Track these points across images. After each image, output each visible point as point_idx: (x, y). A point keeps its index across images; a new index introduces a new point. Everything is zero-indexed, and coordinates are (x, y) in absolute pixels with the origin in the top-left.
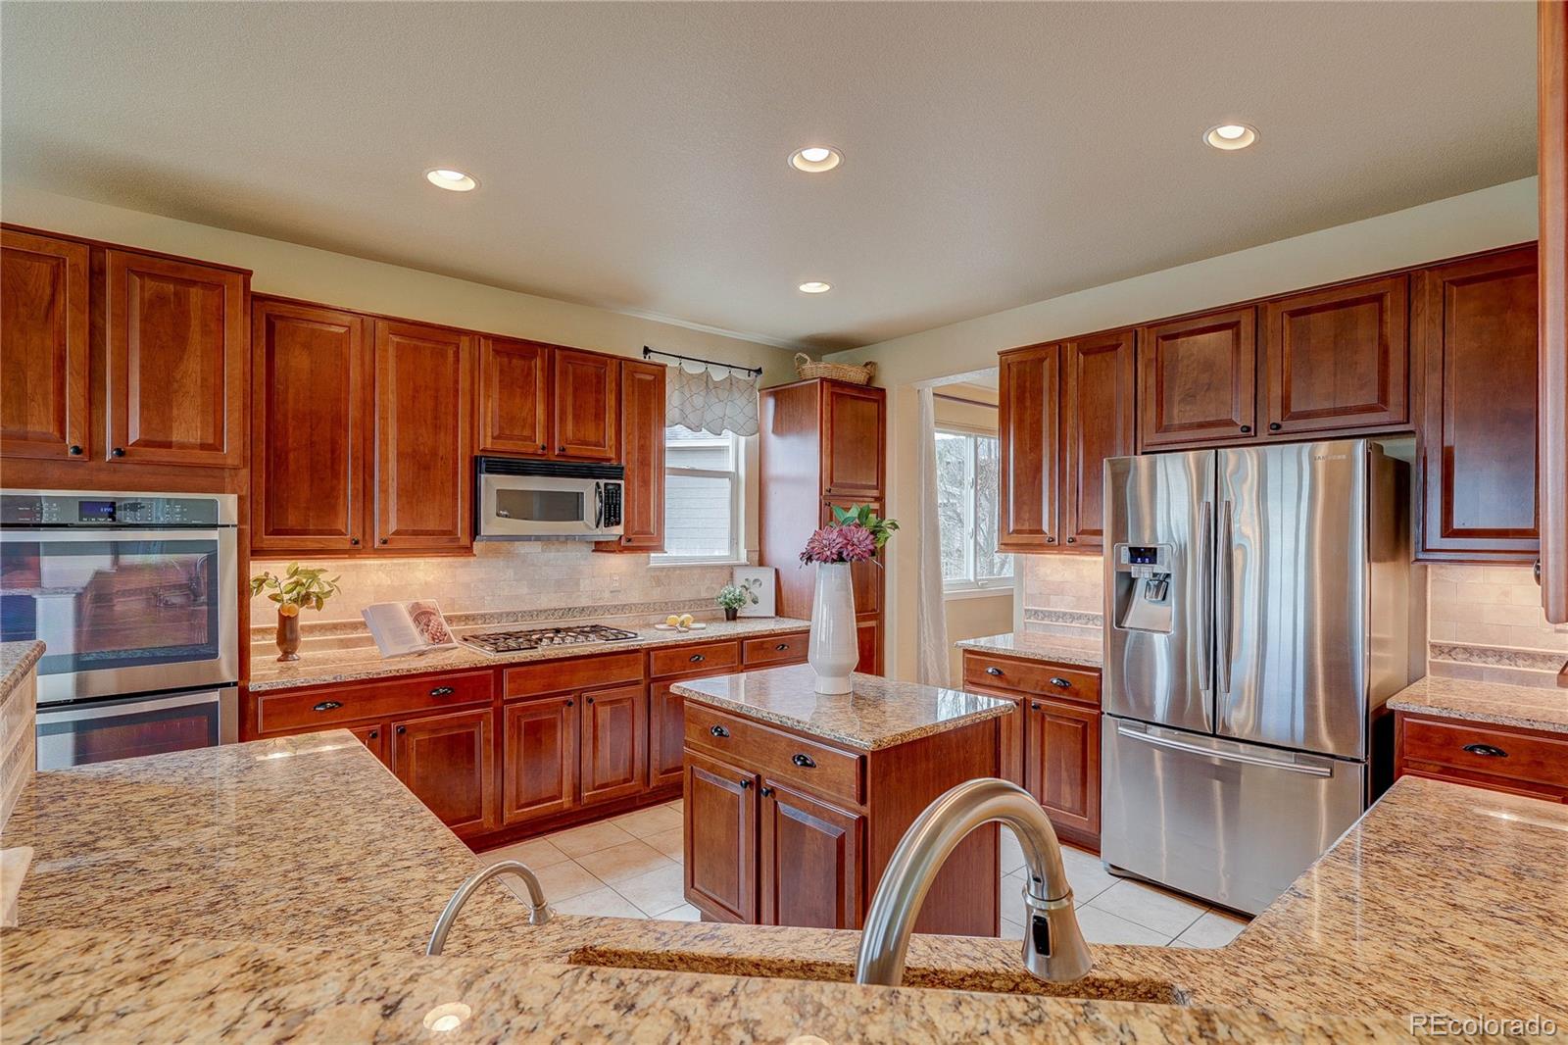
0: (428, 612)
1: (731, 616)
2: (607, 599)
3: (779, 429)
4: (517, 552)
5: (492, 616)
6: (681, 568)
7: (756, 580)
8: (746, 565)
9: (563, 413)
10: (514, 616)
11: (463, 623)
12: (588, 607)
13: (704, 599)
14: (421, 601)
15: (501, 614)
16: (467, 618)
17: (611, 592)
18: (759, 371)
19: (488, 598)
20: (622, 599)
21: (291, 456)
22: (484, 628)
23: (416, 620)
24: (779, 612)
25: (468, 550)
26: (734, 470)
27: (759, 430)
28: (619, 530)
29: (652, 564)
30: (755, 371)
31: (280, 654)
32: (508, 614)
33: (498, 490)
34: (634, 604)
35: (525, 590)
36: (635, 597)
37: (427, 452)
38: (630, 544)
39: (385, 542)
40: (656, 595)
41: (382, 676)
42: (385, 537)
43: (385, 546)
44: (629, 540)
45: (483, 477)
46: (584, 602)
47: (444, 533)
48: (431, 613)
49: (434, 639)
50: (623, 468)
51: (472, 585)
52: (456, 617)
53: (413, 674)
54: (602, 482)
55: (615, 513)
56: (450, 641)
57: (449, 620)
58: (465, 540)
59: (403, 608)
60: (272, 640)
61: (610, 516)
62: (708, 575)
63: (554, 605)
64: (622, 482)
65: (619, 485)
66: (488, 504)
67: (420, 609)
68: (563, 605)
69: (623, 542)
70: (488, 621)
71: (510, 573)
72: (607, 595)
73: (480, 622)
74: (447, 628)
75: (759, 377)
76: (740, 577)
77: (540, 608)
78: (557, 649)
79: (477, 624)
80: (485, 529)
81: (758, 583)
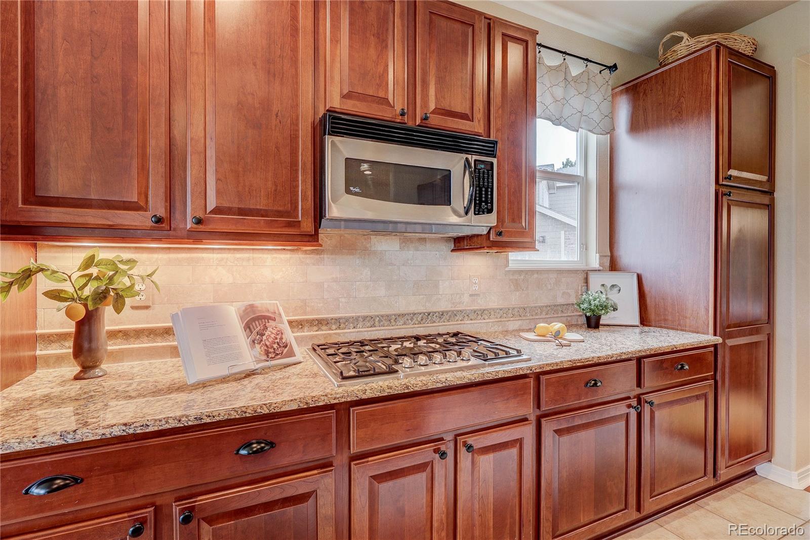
0: (265, 317)
1: (593, 324)
2: (466, 303)
3: (636, 126)
4: (373, 249)
5: (347, 320)
6: (538, 272)
7: (613, 286)
8: (599, 270)
9: (425, 74)
10: (370, 320)
11: (315, 328)
12: (447, 312)
13: (560, 305)
14: (258, 303)
15: (357, 319)
16: (320, 323)
17: (471, 295)
18: (614, 68)
19: (343, 300)
20: (481, 304)
21: (62, 92)
22: (339, 334)
23: (248, 327)
24: (644, 320)
25: (312, 238)
26: (582, 175)
27: (611, 131)
28: (490, 220)
29: (512, 266)
30: (610, 68)
31: (78, 369)
32: (365, 318)
33: (347, 159)
34: (493, 309)
35: (382, 292)
36: (494, 302)
37: (257, 105)
38: (499, 239)
39: (199, 221)
40: (515, 300)
41: (150, 429)
42: (200, 214)
43: (201, 227)
44: (500, 234)
45: (329, 139)
46: (443, 306)
47: (280, 214)
48: (269, 318)
49: (267, 353)
50: (495, 143)
51: (326, 286)
52: (307, 321)
53: (205, 424)
54: (472, 158)
55: (486, 197)
56: (291, 354)
57: (296, 325)
58: (308, 226)
59: (233, 314)
60: (67, 348)
61: (481, 201)
62: (563, 280)
63: (413, 308)
64: (495, 161)
65: (492, 164)
66: (334, 175)
67: (254, 312)
68: (421, 309)
69: (492, 237)
70: (342, 326)
71: (366, 272)
72: (466, 298)
73: (334, 327)
74: (290, 336)
75: (614, 74)
76: (596, 281)
77: (398, 312)
78: (424, 374)
79: (330, 329)
80: (334, 210)
81: (616, 290)
